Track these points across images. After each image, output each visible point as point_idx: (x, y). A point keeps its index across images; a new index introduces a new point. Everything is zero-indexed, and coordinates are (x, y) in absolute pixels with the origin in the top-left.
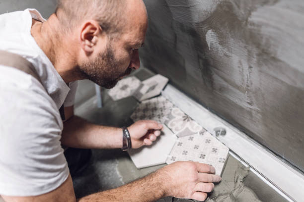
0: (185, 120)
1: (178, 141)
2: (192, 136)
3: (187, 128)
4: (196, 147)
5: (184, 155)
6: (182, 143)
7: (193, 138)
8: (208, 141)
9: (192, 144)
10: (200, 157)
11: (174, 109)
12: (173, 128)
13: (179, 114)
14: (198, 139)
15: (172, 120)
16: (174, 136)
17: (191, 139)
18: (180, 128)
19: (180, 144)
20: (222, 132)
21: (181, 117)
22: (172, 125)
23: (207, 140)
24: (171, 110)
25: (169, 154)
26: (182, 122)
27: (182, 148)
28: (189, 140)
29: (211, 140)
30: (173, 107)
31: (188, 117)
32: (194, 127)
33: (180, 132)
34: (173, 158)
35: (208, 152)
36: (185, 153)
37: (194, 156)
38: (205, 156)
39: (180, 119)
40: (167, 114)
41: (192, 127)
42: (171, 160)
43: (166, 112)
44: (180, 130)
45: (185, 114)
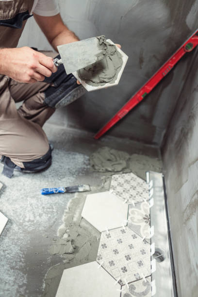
0: (144, 218)
1: (124, 228)
2: (137, 236)
3: (140, 226)
4: (131, 247)
5: (117, 242)
6: (125, 232)
7: (136, 237)
8: (143, 252)
9: (132, 241)
10: (126, 256)
11: (146, 202)
12: (131, 216)
13: (145, 210)
14: (138, 243)
15: (137, 210)
16: (126, 221)
17: (134, 237)
18: (135, 220)
19: (123, 231)
21: (144, 214)
22: (133, 212)
23: (144, 250)
24: (143, 201)
25: (109, 230)
26: (141, 218)
27: (121, 236)
28: (132, 236)
29: (146, 254)
30: (147, 201)
31: (149, 219)
32: (146, 231)
33: (133, 223)
34: (108, 236)
35: (135, 259)
36: (120, 241)
37: (124, 250)
38: (130, 259)
39: (143, 215)
40: (138, 200)
41: (144, 230)
42: (106, 235)
43: (138, 199)
44: (134, 222)
45: (150, 215)
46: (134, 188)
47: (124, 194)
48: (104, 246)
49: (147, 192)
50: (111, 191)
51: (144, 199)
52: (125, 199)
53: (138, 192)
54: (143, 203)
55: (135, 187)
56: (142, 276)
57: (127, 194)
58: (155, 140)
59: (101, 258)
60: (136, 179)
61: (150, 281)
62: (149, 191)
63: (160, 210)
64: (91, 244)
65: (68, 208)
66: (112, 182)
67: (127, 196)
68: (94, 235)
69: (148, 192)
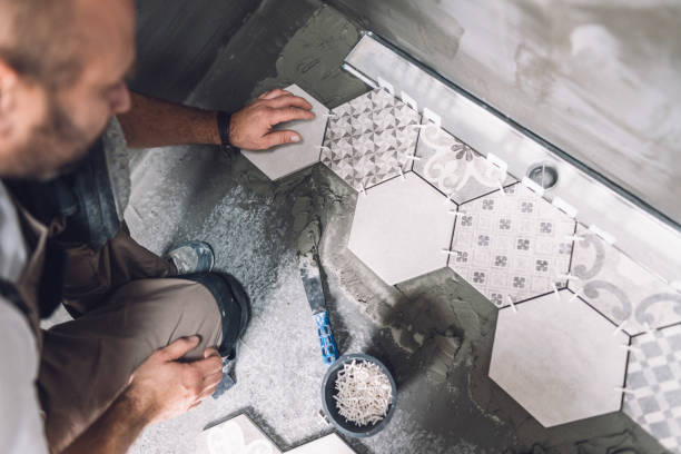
0: (459, 157)
1: (460, 215)
2: (488, 198)
3: (471, 178)
4: (505, 225)
5: (483, 246)
6: (470, 218)
7: (492, 202)
8: (527, 208)
9: (495, 216)
10: (519, 247)
11: (423, 128)
12: (440, 181)
13: (441, 142)
14: (505, 204)
15: (432, 159)
16: (447, 201)
17: (489, 205)
18: (455, 179)
21: (448, 149)
22: (435, 173)
23: (524, 204)
24: (418, 130)
25: (450, 250)
26: (454, 163)
27: (474, 231)
28: (484, 208)
29: (534, 203)
30: (421, 123)
31: (465, 148)
32: (488, 174)
33: (457, 189)
34: (463, 257)
35: (532, 233)
36: (484, 240)
37: (504, 244)
38: (527, 242)
39: (449, 155)
40: (411, 142)
41: (483, 175)
42: (458, 260)
43: (407, 137)
44: (456, 185)
45: (457, 139)
46: (374, 131)
47: (380, 165)
48: (479, 277)
49: (400, 108)
50: (359, 187)
51: (414, 126)
52: (393, 169)
53: (390, 127)
54: (422, 135)
55: (375, 126)
56: (569, 239)
57: (383, 158)
59: (500, 296)
61: (585, 231)
62: (398, 98)
64: (460, 299)
66: (337, 172)
67: (386, 162)
68: (443, 281)
69: (399, 103)
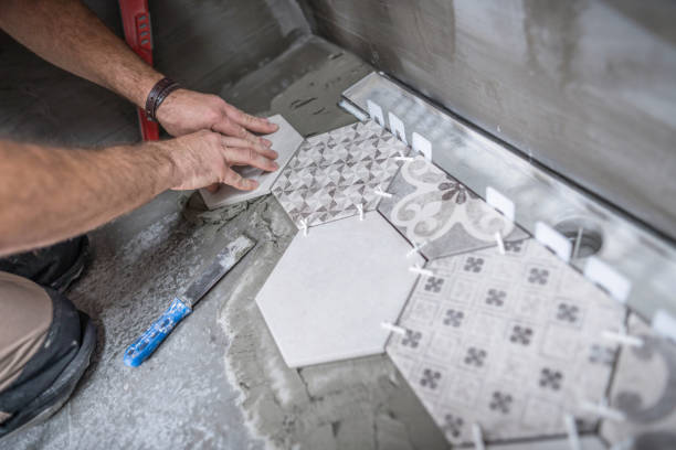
0: (447, 197)
1: (429, 274)
2: (476, 256)
3: (458, 226)
4: (495, 298)
5: (450, 327)
6: (440, 281)
7: (481, 262)
8: (539, 276)
9: (481, 283)
10: (513, 339)
11: (408, 161)
12: (410, 226)
13: (427, 178)
14: (501, 268)
15: (408, 198)
16: (412, 253)
17: (475, 265)
18: (432, 225)
19: (434, 284)
20: (584, 236)
21: (434, 187)
22: (405, 215)
23: (534, 271)
24: (400, 164)
25: (397, 323)
26: (437, 205)
27: (442, 301)
28: (467, 268)
29: (551, 270)
30: (407, 155)
31: (460, 187)
32: (484, 222)
33: (432, 239)
34: (412, 339)
35: (541, 318)
36: (454, 318)
37: (487, 330)
38: (529, 332)
39: (433, 193)
40: (387, 176)
41: (476, 223)
42: (405, 342)
43: (383, 172)
44: (433, 232)
45: (449, 176)
46: (349, 162)
47: (338, 200)
48: (430, 378)
49: (386, 139)
50: (302, 224)
51: (397, 158)
52: (352, 207)
53: (368, 158)
54: (404, 169)
55: (350, 156)
56: (611, 338)
57: (346, 192)
58: (286, 29)
59: (460, 422)
60: (331, 139)
61: (643, 329)
62: (387, 130)
63: (459, 142)
64: (392, 415)
65: (236, 388)
66: (284, 204)
67: (349, 195)
68: (374, 379)
69: (388, 134)
